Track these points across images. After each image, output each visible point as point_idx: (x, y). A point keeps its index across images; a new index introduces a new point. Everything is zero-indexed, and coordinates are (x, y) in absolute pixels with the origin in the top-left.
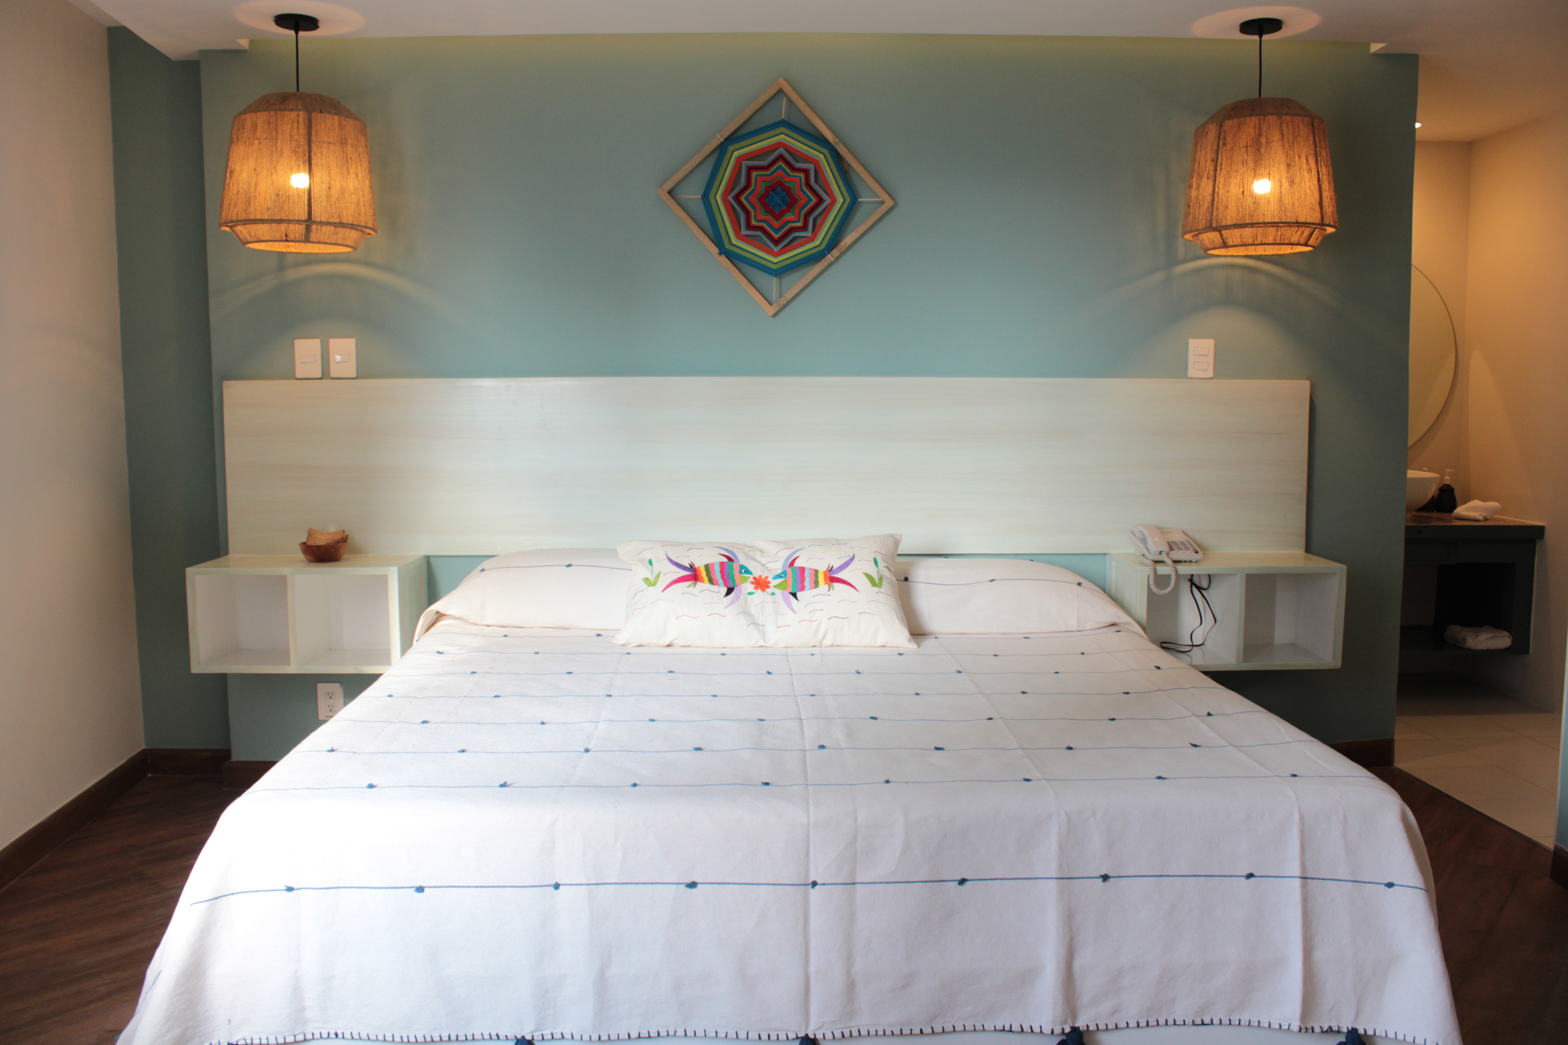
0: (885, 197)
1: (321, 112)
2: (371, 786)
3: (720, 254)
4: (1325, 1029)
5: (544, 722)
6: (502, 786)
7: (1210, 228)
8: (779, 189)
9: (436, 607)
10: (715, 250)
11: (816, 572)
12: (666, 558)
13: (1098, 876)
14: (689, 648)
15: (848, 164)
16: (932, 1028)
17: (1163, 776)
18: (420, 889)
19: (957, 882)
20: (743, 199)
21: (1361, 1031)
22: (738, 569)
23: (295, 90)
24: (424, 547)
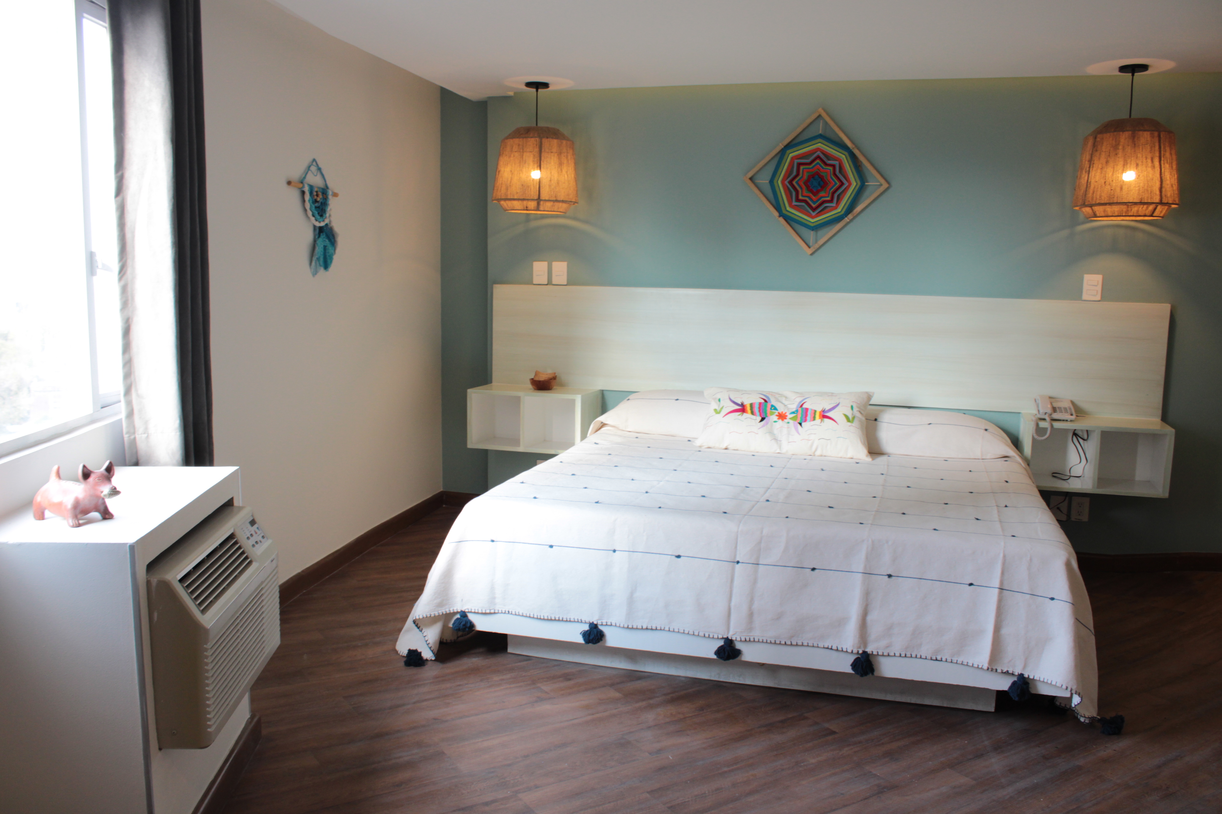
0: (882, 181)
1: (547, 138)
2: (535, 498)
3: (780, 216)
4: (1004, 671)
5: (634, 479)
6: (596, 502)
7: (1084, 205)
8: (817, 177)
9: (602, 418)
10: (776, 214)
11: (815, 411)
12: (728, 398)
13: (886, 574)
14: (737, 451)
15: (861, 162)
16: (791, 642)
17: (937, 529)
18: (551, 546)
19: (810, 569)
20: (794, 183)
21: (1026, 676)
22: (770, 407)
23: (535, 125)
24: (600, 384)
